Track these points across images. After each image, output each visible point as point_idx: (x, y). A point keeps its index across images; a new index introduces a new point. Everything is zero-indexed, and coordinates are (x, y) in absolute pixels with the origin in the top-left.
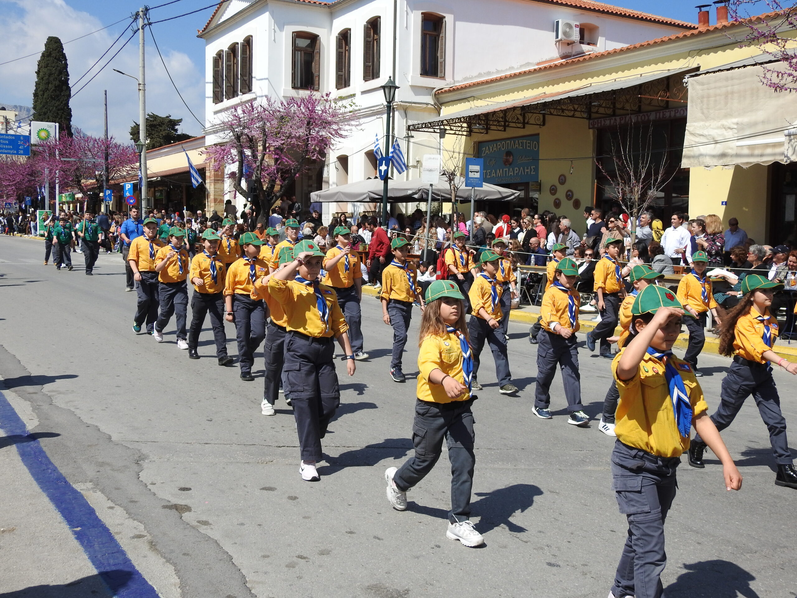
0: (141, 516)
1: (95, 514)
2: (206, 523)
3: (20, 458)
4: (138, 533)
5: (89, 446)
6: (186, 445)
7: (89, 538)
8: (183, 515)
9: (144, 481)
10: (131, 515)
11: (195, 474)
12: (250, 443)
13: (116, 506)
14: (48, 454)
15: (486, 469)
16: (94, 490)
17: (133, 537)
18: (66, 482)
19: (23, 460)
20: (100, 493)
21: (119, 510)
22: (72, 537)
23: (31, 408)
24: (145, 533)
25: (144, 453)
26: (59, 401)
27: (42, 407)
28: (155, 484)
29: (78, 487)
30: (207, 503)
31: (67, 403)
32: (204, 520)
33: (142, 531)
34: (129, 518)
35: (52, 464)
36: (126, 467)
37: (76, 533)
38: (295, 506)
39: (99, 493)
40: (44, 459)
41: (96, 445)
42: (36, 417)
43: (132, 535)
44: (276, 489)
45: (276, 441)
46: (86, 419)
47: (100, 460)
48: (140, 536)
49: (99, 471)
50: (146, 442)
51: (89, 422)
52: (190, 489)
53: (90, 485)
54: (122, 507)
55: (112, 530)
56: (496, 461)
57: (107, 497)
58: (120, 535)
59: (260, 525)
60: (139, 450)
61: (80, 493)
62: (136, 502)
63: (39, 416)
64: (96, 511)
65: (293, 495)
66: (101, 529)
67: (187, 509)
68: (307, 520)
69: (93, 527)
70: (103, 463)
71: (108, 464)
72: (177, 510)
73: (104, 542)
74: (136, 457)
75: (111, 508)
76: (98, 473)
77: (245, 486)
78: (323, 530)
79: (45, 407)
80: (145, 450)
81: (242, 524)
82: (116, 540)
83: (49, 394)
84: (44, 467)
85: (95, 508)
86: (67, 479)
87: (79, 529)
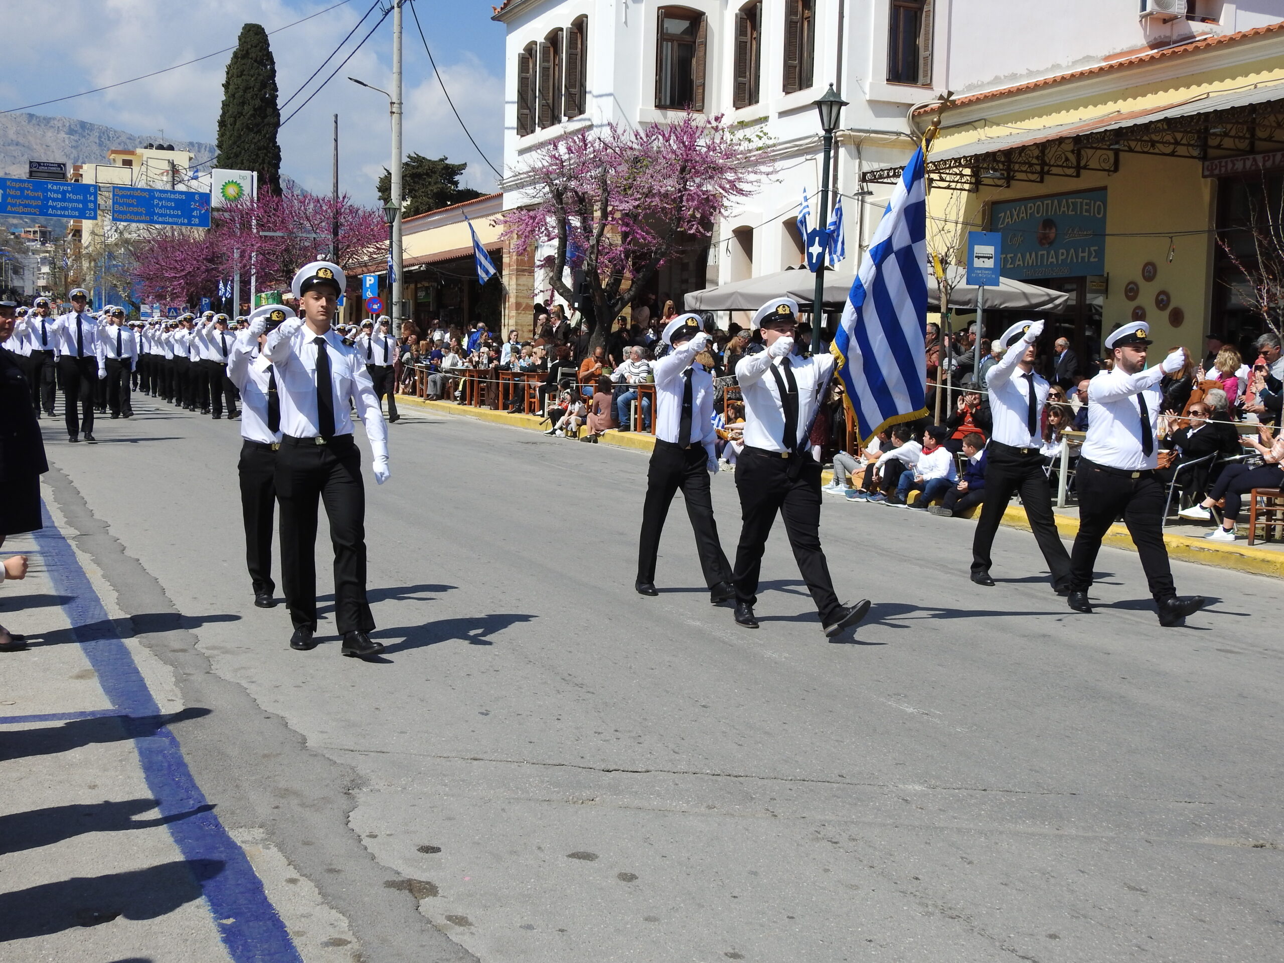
0: (344, 900)
1: (262, 892)
2: (461, 921)
3: (143, 775)
4: (336, 936)
5: (265, 756)
6: (438, 760)
7: (246, 942)
8: (422, 902)
9: (357, 830)
10: (327, 898)
11: (450, 819)
12: (555, 762)
13: (302, 878)
14: (193, 770)
15: (1001, 833)
16: (265, 843)
17: (327, 944)
18: (218, 825)
19: (147, 778)
20: (276, 849)
21: (306, 887)
22: (216, 937)
23: (174, 679)
24: (349, 936)
25: (362, 773)
26: (224, 668)
27: (192, 678)
28: (375, 837)
29: (238, 836)
30: (467, 879)
31: (236, 671)
32: (460, 914)
33: (343, 932)
34: (322, 903)
35: (198, 788)
36: (326, 800)
37: (224, 929)
38: (630, 893)
39: (274, 850)
40: (183, 779)
41: (278, 755)
42: (180, 695)
43: (325, 940)
44: (597, 857)
45: (603, 760)
46: (266, 704)
47: (282, 784)
48: (338, 943)
49: (277, 807)
50: (365, 753)
51: (270, 710)
52: (436, 850)
53: (258, 833)
54: (312, 880)
55: (291, 926)
56: (1020, 818)
57: (288, 859)
58: (304, 938)
59: (562, 931)
60: (353, 768)
61: (240, 847)
62: (338, 871)
63: (185, 696)
64: (266, 886)
65: (629, 870)
66: (269, 923)
67: (430, 889)
68: (652, 925)
69: (257, 918)
70: (286, 790)
71: (296, 794)
72: (411, 891)
73: (273, 950)
74: (346, 781)
75: (293, 881)
76: (276, 811)
77: (539, 848)
78: (682, 947)
79: (198, 677)
80: (364, 767)
81: (530, 927)
82: (294, 947)
83: (208, 653)
84: (182, 794)
85: (264, 881)
86: (221, 820)
87: (231, 921)
